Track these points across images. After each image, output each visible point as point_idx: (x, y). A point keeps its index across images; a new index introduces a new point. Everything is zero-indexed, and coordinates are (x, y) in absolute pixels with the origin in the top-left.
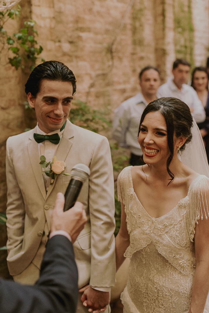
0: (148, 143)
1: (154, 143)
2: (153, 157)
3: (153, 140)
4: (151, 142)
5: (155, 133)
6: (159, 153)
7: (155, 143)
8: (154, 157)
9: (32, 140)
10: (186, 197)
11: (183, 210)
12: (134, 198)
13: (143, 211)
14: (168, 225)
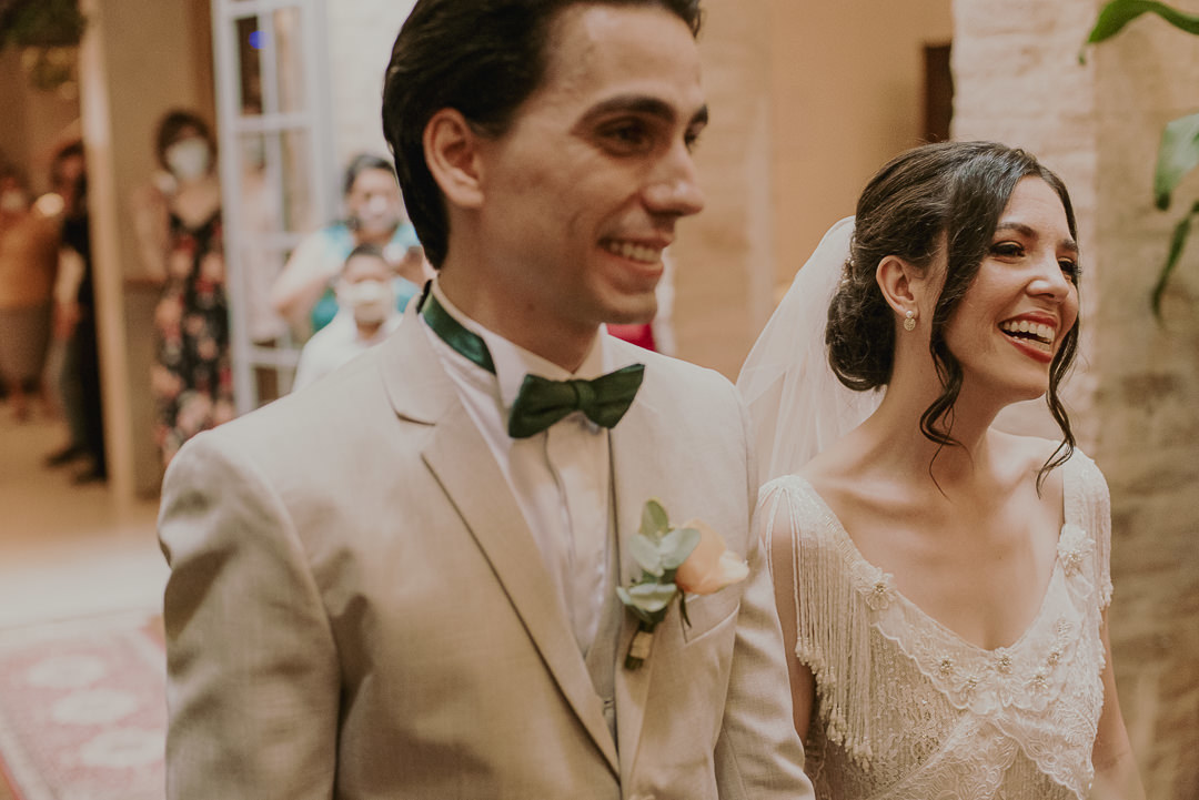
9: (433, 425)
10: (1066, 527)
11: (1079, 577)
12: (891, 597)
13: (947, 639)
14: (1060, 652)
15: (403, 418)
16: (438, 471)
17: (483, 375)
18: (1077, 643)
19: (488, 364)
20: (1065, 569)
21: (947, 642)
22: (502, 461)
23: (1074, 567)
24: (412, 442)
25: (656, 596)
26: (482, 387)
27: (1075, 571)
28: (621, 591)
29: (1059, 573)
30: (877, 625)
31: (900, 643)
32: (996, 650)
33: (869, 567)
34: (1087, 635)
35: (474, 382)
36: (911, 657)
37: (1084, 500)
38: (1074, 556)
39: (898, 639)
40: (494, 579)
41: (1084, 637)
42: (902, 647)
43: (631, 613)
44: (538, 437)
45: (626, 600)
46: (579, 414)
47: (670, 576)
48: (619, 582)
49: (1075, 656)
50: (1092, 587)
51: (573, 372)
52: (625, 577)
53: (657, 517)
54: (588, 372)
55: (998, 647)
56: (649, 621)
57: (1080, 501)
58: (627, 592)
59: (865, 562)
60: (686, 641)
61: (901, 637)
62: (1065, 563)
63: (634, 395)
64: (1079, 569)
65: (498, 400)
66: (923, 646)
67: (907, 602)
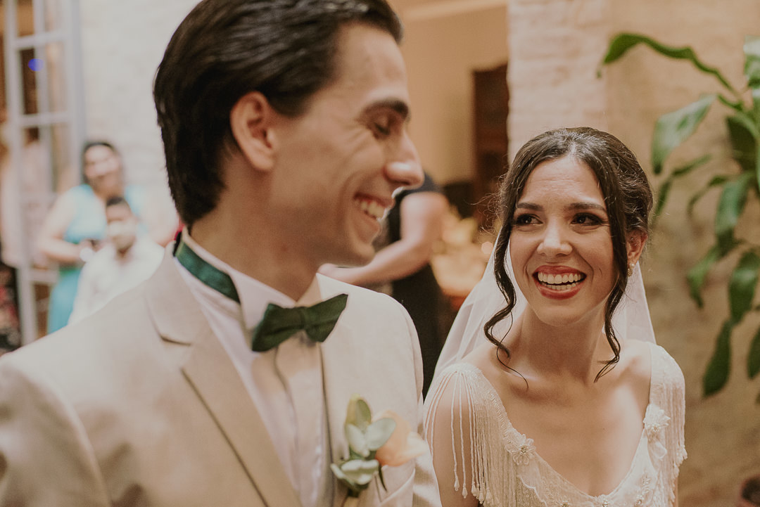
0: (558, 250)
1: (572, 251)
2: (571, 299)
3: (571, 244)
4: (566, 248)
5: (569, 222)
6: (587, 281)
7: (575, 251)
8: (574, 297)
9: (188, 345)
10: (650, 407)
11: (658, 444)
12: (531, 456)
13: (567, 488)
14: (643, 499)
15: (166, 340)
16: (195, 380)
17: (230, 304)
18: (654, 491)
19: (233, 295)
20: (649, 437)
21: (566, 490)
22: (244, 371)
23: (653, 437)
24: (173, 359)
25: (361, 471)
26: (229, 313)
27: (655, 439)
28: (334, 468)
29: (644, 441)
30: (520, 476)
31: (536, 491)
32: (600, 497)
33: (516, 433)
34: (662, 484)
35: (223, 309)
36: (542, 501)
37: (665, 388)
38: (655, 428)
39: (535, 488)
40: (238, 465)
41: (659, 486)
42: (537, 494)
43: (342, 484)
44: (271, 352)
45: (339, 474)
46: (303, 333)
47: (373, 455)
48: (331, 460)
49: (652, 499)
50: (666, 451)
51: (297, 300)
52: (336, 456)
53: (362, 411)
54: (307, 301)
55: (601, 494)
56: (356, 489)
57: (661, 389)
58: (340, 467)
59: (514, 430)
60: (381, 501)
61: (536, 486)
62: (649, 434)
63: (337, 319)
64: (657, 437)
65: (243, 324)
66: (550, 493)
67: (541, 460)
